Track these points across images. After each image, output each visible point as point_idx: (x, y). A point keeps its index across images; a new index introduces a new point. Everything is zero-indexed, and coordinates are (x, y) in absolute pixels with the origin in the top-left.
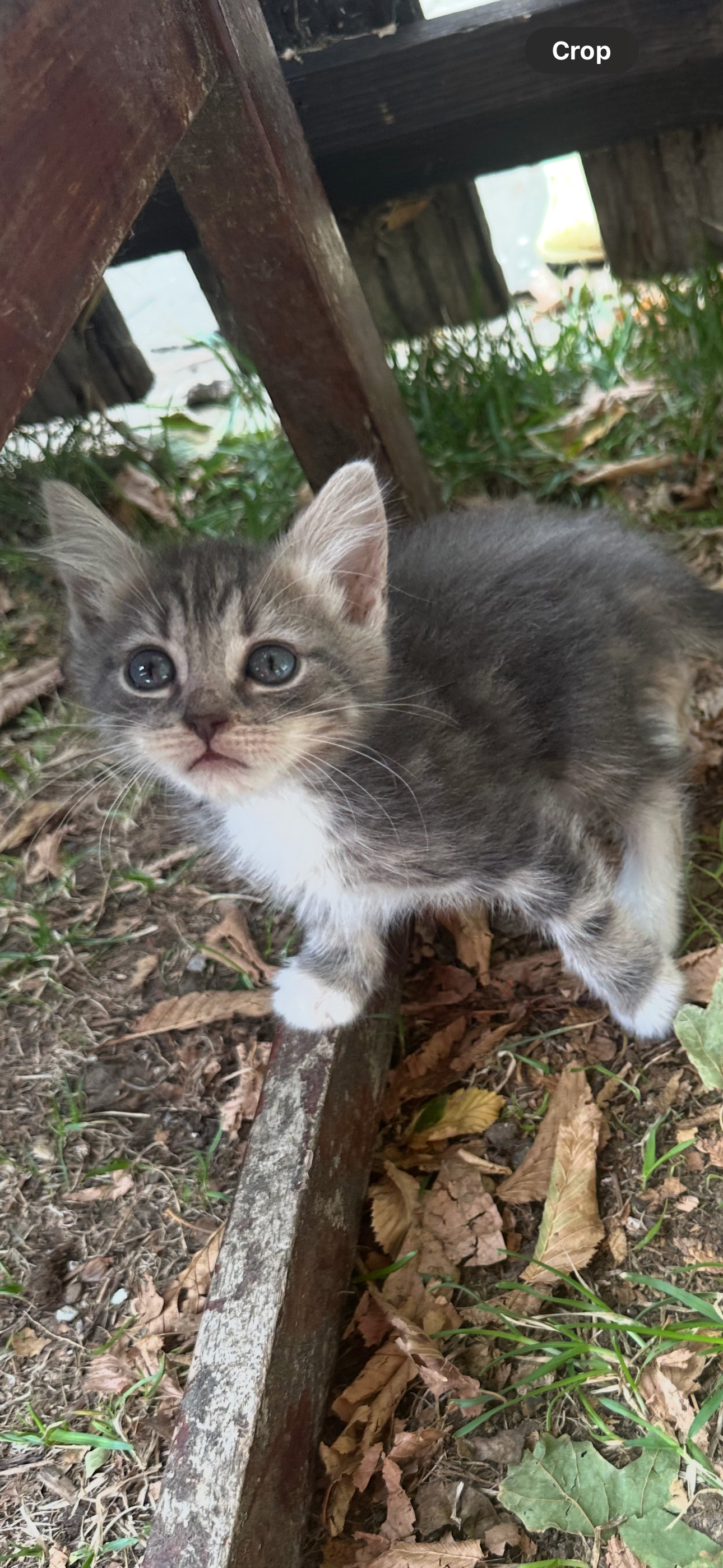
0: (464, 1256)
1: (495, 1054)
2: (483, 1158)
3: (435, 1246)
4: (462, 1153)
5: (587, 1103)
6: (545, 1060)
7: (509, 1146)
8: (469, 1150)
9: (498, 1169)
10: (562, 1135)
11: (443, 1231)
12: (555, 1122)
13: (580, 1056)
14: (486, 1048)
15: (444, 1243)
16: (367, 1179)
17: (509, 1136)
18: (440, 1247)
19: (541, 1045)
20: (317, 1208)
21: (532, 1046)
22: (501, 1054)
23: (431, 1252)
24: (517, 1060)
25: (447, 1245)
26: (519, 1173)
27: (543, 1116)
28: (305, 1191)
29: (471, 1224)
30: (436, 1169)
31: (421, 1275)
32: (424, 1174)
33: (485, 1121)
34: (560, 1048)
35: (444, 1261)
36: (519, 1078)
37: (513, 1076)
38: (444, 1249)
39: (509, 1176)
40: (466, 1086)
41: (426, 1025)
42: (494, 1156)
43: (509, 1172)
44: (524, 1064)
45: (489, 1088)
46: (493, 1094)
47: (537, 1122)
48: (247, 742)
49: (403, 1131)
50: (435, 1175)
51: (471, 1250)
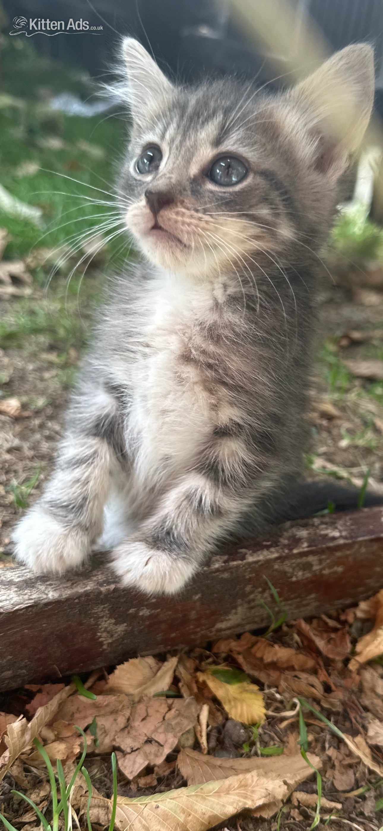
0: (122, 747)
1: (294, 697)
2: (208, 726)
3: (121, 721)
4: (205, 709)
5: (285, 783)
6: (311, 738)
7: (227, 741)
8: (211, 712)
9: (203, 741)
10: (248, 776)
11: (137, 724)
12: (258, 767)
13: (328, 763)
14: (295, 688)
15: (127, 727)
16: (157, 651)
17: (235, 737)
18: (122, 726)
19: (322, 730)
20: (98, 610)
21: (316, 723)
22: (296, 700)
23: (115, 720)
24: (298, 715)
25: (126, 731)
26: (205, 758)
27: (262, 755)
28: (100, 593)
29: (149, 741)
30: (185, 695)
31: (94, 721)
32: (178, 690)
33: (241, 716)
34: (327, 746)
35: (113, 733)
36: (285, 724)
37: (283, 719)
38: (123, 730)
39: (202, 753)
40: (262, 689)
41: (297, 643)
42: (214, 734)
43: (206, 752)
44: (298, 722)
45: (267, 706)
46: (264, 711)
47: (256, 754)
48: (183, 223)
49: (210, 664)
50: (179, 696)
51: (129, 750)
